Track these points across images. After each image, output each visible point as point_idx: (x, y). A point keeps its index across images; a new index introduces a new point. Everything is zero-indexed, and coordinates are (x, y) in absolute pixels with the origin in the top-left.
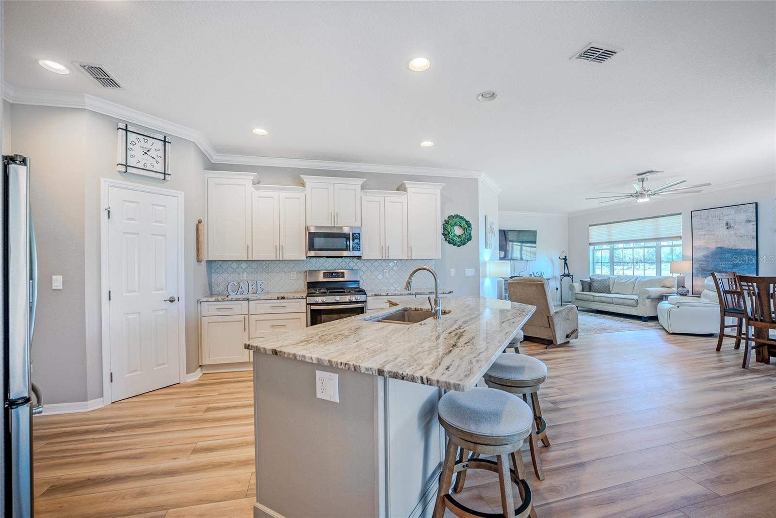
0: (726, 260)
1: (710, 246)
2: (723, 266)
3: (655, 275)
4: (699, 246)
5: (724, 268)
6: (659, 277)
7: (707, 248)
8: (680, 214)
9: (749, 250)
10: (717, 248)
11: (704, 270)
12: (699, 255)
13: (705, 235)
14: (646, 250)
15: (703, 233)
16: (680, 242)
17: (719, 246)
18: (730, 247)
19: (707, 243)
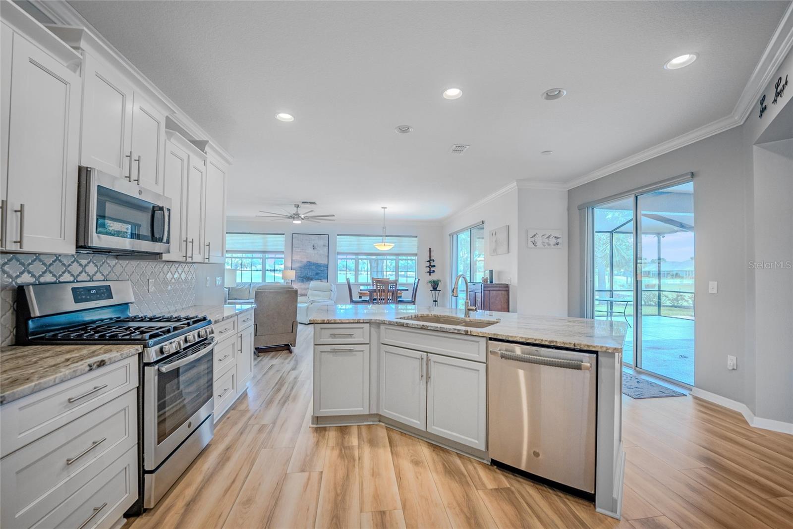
0: (312, 270)
1: (303, 260)
2: (310, 274)
3: (261, 282)
4: (296, 260)
5: (311, 275)
6: (264, 284)
7: (301, 262)
8: (284, 234)
9: (324, 264)
10: (307, 262)
11: (300, 277)
12: (296, 265)
13: (300, 252)
14: (233, 259)
15: (299, 250)
16: (283, 256)
17: (308, 260)
18: (315, 262)
19: (302, 258)
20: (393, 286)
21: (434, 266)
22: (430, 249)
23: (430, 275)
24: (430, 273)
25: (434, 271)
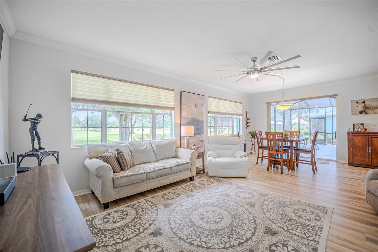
1: (189, 117)
4: (184, 116)
9: (202, 121)
12: (184, 122)
15: (186, 108)
17: (193, 117)
18: (196, 118)
19: (188, 114)
21: (249, 123)
22: (246, 111)
23: (247, 128)
25: (249, 126)
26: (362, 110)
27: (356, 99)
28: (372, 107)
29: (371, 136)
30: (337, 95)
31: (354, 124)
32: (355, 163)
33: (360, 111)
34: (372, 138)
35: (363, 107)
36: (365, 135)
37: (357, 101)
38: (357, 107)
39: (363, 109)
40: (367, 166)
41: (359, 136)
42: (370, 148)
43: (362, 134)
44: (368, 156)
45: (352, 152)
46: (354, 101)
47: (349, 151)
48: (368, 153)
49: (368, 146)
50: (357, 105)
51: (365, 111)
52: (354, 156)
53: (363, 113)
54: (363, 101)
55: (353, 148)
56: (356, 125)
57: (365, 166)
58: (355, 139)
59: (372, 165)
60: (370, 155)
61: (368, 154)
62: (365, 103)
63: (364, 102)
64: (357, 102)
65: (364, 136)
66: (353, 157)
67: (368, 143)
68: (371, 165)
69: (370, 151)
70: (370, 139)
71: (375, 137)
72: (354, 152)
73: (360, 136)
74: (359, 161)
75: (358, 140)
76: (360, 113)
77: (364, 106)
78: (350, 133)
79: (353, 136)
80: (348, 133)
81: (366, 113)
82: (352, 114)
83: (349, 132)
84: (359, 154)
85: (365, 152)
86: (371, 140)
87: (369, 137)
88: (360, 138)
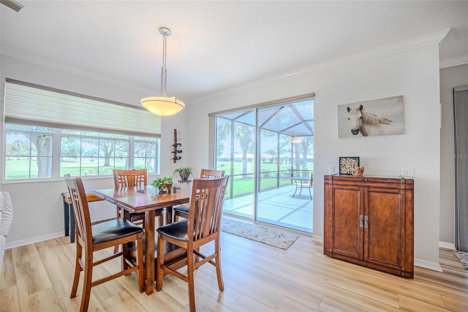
20: (141, 178)
21: (181, 152)
22: (175, 130)
23: (175, 162)
24: (175, 159)
25: (180, 158)
26: (358, 126)
27: (347, 102)
28: (375, 120)
29: (369, 187)
30: (314, 95)
31: (340, 158)
32: (336, 252)
33: (354, 129)
34: (371, 193)
35: (358, 120)
36: (357, 186)
37: (348, 107)
38: (349, 119)
39: (360, 123)
40: (360, 262)
41: (345, 187)
42: (366, 218)
43: (352, 183)
44: (362, 237)
45: (331, 224)
46: (342, 106)
47: (327, 223)
48: (362, 230)
49: (362, 211)
50: (348, 115)
51: (363, 130)
52: (335, 235)
53: (360, 133)
54: (358, 107)
55: (334, 215)
56: (345, 160)
57: (356, 261)
58: (339, 192)
59: (370, 261)
60: (366, 235)
61: (362, 233)
62: (362, 111)
63: (361, 108)
64: (349, 109)
65: (355, 188)
66: (333, 237)
67: (362, 206)
68: (367, 260)
69: (366, 227)
70: (366, 196)
71: (378, 190)
72: (336, 225)
73: (349, 187)
74: (344, 246)
75: (342, 195)
76: (354, 134)
77: (361, 117)
78: (328, 179)
79: (335, 186)
80: (325, 179)
81: (365, 134)
82: (340, 136)
83: (327, 177)
84: (345, 230)
85: (357, 226)
86: (369, 197)
87: (366, 189)
88: (348, 191)
